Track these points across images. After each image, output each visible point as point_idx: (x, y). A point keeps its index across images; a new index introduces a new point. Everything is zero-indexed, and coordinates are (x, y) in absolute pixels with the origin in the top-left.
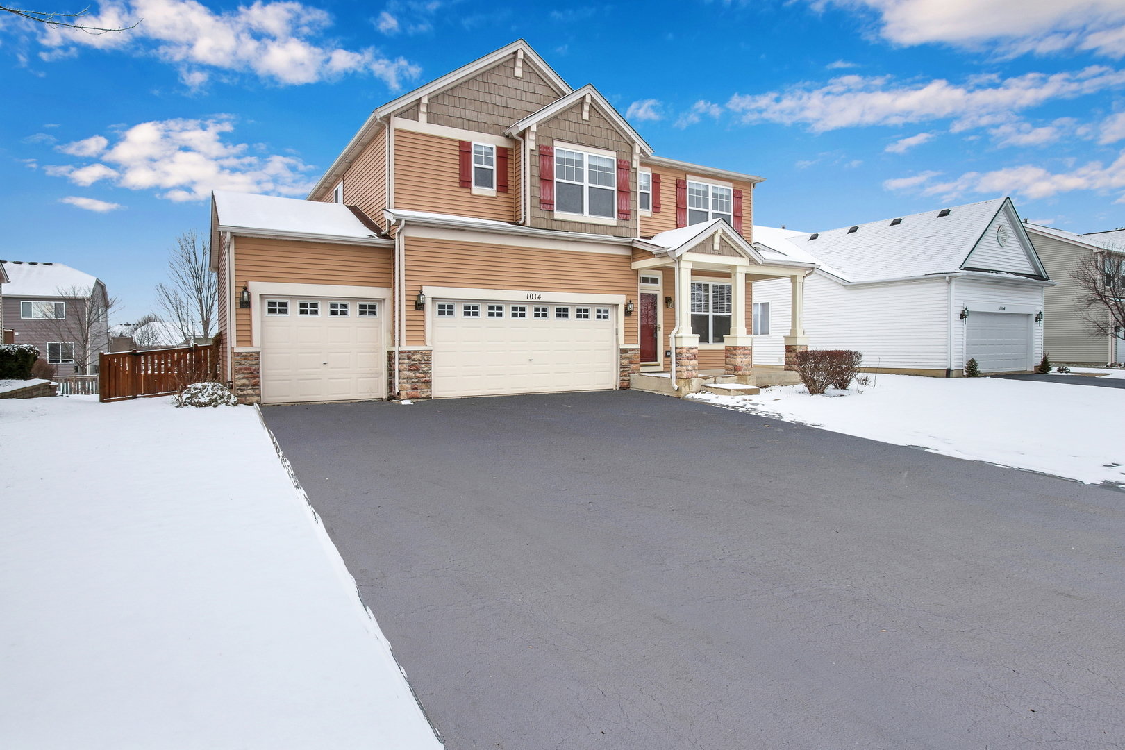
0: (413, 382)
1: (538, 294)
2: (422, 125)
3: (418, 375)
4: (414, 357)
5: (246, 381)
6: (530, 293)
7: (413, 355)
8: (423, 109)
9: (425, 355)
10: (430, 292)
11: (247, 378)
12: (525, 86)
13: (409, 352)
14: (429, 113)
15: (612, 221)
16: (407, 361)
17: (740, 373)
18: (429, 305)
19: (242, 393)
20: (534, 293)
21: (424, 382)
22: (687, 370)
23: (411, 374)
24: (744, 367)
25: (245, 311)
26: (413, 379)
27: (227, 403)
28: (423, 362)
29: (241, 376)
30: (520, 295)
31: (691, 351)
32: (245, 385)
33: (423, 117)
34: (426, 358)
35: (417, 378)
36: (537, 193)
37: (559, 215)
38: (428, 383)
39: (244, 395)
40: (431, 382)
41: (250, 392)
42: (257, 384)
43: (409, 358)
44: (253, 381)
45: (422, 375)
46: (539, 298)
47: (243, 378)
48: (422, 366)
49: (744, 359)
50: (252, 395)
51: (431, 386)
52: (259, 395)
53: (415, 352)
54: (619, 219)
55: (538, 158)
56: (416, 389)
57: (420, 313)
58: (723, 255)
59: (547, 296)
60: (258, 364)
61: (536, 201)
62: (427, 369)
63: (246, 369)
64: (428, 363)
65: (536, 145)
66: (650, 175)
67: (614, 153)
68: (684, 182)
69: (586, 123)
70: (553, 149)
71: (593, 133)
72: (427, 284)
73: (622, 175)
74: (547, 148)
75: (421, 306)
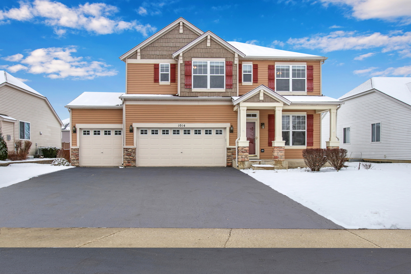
0: (128, 160)
1: (184, 124)
2: (138, 60)
3: (130, 157)
4: (129, 150)
5: (74, 158)
6: (180, 124)
7: (128, 149)
8: (139, 54)
9: (133, 149)
10: (135, 125)
11: (75, 157)
12: (184, 36)
13: (127, 148)
14: (141, 55)
15: (223, 90)
16: (126, 152)
17: (277, 160)
18: (135, 130)
19: (73, 162)
20: (182, 124)
21: (133, 160)
22: (242, 157)
23: (128, 157)
24: (280, 157)
25: (74, 134)
26: (128, 159)
27: (64, 165)
28: (132, 152)
29: (73, 156)
31: (244, 149)
32: (74, 159)
33: (139, 57)
34: (134, 151)
35: (130, 158)
36: (184, 82)
37: (194, 90)
38: (134, 161)
39: (74, 163)
40: (135, 160)
41: (76, 162)
42: (78, 159)
43: (127, 151)
44: (77, 158)
45: (132, 157)
46: (185, 126)
47: (73, 157)
48: (132, 154)
49: (280, 153)
50: (77, 163)
51: (136, 162)
52: (79, 163)
53: (129, 149)
54: (226, 88)
55: (184, 67)
56: (129, 162)
57: (131, 133)
58: (265, 102)
59: (188, 125)
60: (78, 152)
61: (183, 85)
62: (134, 155)
63: (75, 154)
64: (135, 153)
65: (183, 62)
66: (252, 65)
67: (224, 59)
68: (273, 66)
69: (209, 48)
70: (191, 62)
71: (213, 52)
72: (135, 122)
73: (228, 68)
74: (188, 62)
75: (132, 131)
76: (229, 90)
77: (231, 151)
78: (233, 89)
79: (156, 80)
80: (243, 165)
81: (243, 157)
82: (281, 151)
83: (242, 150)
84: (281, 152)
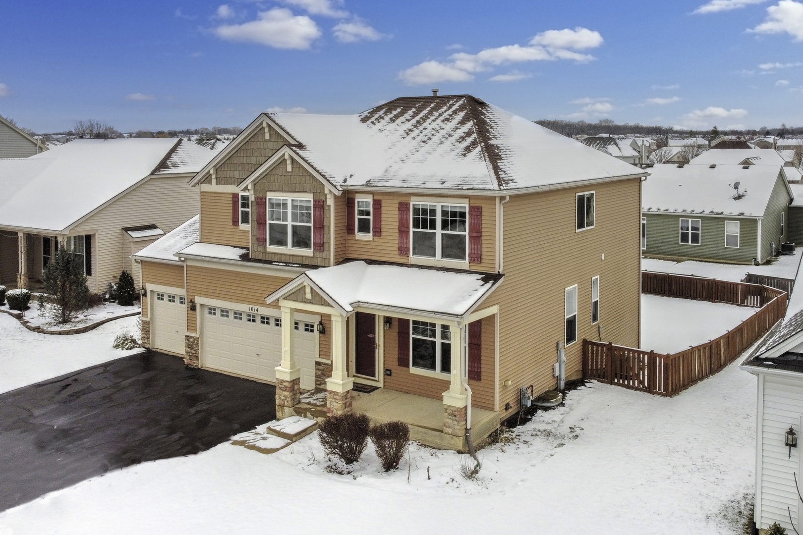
0: (190, 355)
1: (257, 308)
2: (213, 187)
3: (193, 351)
4: (190, 340)
6: (251, 306)
7: (190, 338)
8: (213, 176)
9: (195, 339)
10: (198, 300)
11: (146, 334)
12: (271, 145)
13: (188, 336)
14: (216, 178)
15: (308, 252)
16: (187, 341)
18: (198, 308)
19: (144, 341)
20: (254, 307)
21: (195, 356)
23: (189, 350)
25: (145, 298)
26: (190, 353)
27: (123, 348)
29: (143, 332)
30: (244, 308)
32: (144, 337)
33: (214, 182)
34: (196, 342)
35: (192, 353)
36: (255, 233)
37: (272, 248)
38: (197, 358)
39: (144, 343)
40: (199, 357)
41: (146, 341)
42: (148, 338)
43: (188, 340)
44: (147, 336)
45: (195, 352)
46: (257, 311)
48: (194, 346)
49: (334, 404)
50: (147, 343)
51: (198, 360)
52: (150, 344)
53: (191, 337)
54: (315, 250)
55: (256, 207)
56: (192, 359)
57: (193, 313)
59: (265, 311)
60: (148, 327)
61: (255, 239)
62: (197, 349)
63: (145, 329)
64: (197, 345)
65: (255, 197)
66: (371, 201)
67: (311, 195)
68: (408, 204)
69: (289, 174)
70: (265, 199)
71: (295, 181)
72: (198, 295)
73: (317, 213)
74: (261, 199)
75: (193, 308)
76: (318, 254)
77: (321, 368)
78: (325, 253)
79: (235, 223)
80: (282, 412)
81: (282, 398)
82: (336, 401)
83: (280, 386)
84: (337, 403)
